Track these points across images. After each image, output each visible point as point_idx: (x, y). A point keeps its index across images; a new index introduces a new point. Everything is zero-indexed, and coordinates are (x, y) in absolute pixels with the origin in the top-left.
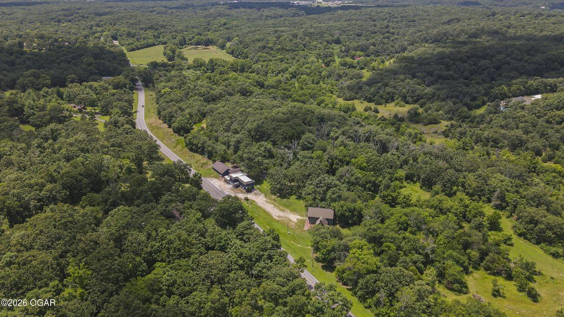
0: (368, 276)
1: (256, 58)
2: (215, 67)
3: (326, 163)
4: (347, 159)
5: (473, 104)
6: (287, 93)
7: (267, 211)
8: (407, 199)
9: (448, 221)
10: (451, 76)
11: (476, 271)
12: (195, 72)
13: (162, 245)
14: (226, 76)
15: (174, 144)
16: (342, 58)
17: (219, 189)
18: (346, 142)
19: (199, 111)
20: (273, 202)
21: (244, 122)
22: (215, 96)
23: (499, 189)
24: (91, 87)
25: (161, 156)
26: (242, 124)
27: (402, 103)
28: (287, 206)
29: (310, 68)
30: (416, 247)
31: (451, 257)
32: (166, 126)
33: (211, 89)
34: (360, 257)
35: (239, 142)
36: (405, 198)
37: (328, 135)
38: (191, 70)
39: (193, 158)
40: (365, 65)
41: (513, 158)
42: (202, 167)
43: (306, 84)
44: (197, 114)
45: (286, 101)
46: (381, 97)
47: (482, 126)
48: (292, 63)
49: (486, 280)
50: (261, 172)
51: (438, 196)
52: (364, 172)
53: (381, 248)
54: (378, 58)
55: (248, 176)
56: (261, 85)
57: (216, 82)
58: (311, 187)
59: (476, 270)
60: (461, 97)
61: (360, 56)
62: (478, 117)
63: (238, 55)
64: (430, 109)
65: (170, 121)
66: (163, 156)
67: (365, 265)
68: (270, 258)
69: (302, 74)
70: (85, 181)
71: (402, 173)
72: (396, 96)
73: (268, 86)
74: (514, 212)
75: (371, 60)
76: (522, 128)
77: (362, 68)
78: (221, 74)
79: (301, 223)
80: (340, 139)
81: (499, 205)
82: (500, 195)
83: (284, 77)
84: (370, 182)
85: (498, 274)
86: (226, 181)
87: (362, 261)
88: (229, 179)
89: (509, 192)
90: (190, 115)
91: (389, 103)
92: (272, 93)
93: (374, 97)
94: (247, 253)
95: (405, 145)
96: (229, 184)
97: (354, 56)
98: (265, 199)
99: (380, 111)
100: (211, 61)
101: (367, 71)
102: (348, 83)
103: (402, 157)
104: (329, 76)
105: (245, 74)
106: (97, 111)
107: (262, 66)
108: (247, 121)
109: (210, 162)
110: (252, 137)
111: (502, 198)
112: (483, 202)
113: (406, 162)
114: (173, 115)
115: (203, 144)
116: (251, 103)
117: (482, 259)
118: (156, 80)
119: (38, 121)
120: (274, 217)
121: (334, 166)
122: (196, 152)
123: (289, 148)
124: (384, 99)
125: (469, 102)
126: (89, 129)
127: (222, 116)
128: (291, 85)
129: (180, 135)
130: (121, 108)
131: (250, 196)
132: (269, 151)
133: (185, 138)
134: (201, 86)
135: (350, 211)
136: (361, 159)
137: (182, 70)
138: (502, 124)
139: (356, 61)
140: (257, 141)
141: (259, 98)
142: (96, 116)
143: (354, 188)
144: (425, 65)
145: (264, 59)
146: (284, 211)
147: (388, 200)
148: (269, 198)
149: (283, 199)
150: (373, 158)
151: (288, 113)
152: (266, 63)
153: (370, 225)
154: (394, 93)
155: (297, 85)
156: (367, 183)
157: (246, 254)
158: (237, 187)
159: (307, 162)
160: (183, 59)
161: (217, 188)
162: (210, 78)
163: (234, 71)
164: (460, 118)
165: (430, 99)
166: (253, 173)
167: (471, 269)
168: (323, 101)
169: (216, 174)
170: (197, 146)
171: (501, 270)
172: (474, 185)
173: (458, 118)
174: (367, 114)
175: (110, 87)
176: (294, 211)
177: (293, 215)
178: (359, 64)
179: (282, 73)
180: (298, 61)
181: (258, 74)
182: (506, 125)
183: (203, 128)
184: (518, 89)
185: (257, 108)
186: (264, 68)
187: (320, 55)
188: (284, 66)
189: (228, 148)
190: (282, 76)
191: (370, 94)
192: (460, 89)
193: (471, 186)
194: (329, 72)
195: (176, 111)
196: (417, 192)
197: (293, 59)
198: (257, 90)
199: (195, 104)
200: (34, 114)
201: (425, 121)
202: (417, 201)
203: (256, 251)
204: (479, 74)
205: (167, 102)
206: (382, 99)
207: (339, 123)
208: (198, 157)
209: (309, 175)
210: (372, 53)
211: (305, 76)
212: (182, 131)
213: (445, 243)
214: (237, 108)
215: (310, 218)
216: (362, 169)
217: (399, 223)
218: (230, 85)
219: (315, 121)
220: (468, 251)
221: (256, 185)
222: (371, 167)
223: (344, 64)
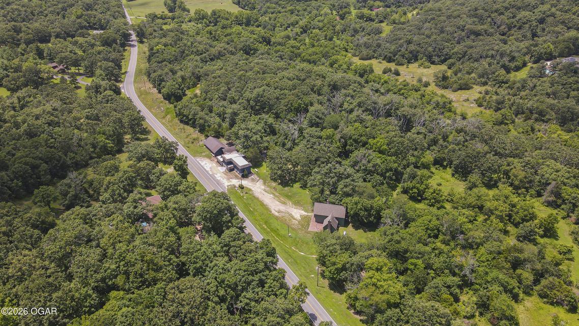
0: (389, 312)
1: (264, 9)
2: (218, 20)
3: (338, 144)
4: (364, 138)
5: (512, 65)
6: (297, 51)
7: (265, 203)
8: (437, 194)
9: (491, 229)
10: (486, 31)
11: (528, 298)
12: (196, 25)
13: (119, 267)
14: (229, 31)
15: (163, 114)
16: (359, 9)
17: (211, 173)
18: (364, 116)
19: (193, 74)
20: (273, 191)
21: (243, 89)
22: (214, 55)
23: (554, 183)
24: (75, 43)
25: (147, 128)
26: (241, 92)
27: (427, 64)
28: (289, 197)
29: (322, 21)
30: (451, 265)
31: (496, 280)
32: (155, 90)
33: (211, 46)
34: (379, 283)
35: (235, 114)
36: (434, 192)
37: (341, 106)
38: (193, 23)
39: (183, 131)
40: (385, 18)
41: (566, 136)
42: (193, 143)
43: (318, 40)
44: (190, 77)
45: (294, 61)
46: (403, 56)
47: (523, 93)
48: (303, 15)
49: (541, 312)
50: (261, 152)
51: (475, 190)
52: (383, 156)
53: (405, 265)
54: (400, 10)
55: (244, 157)
56: (268, 42)
57: (217, 37)
58: (319, 177)
59: (528, 296)
60: (498, 57)
61: (379, 7)
62: (519, 82)
63: (245, 6)
64: (460, 71)
65: (159, 85)
66: (149, 128)
67: (385, 297)
68: (262, 283)
69: (314, 28)
70: (44, 166)
71: (429, 157)
72: (421, 56)
73: (274, 43)
74: (573, 212)
75: (391, 12)
76: (573, 97)
77: (381, 22)
78: (223, 28)
79: (305, 221)
80: (355, 114)
81: (553, 201)
82: (555, 190)
83: (294, 32)
84: (391, 170)
85: (559, 303)
86: (218, 162)
87: (382, 290)
88: (222, 160)
89: (566, 186)
90: (183, 78)
91: (412, 63)
92: (279, 51)
93: (394, 56)
94: (231, 280)
95: (433, 120)
96: (222, 166)
97: (372, 7)
98: (263, 187)
99: (401, 73)
100: (214, 13)
101: (387, 25)
102: (365, 39)
103: (429, 136)
104: (344, 31)
105: (251, 28)
106: (81, 72)
107: (270, 19)
108: (245, 88)
109: (202, 137)
110: (252, 108)
111: (558, 195)
112: (531, 196)
113: (435, 142)
114: (163, 78)
115: (195, 114)
116: (252, 64)
117: (536, 282)
118: (150, 35)
119: (12, 84)
120: (273, 212)
121: (348, 147)
122: (187, 123)
123: (294, 122)
124: (407, 59)
125: (507, 63)
126: (64, 95)
127: (219, 81)
128: (300, 41)
129: (171, 103)
130: (106, 69)
131: (245, 183)
132: (270, 126)
133: (175, 107)
134: (200, 43)
135: (366, 210)
136: (381, 140)
137: (183, 22)
138: (549, 91)
139: (374, 13)
140: (257, 113)
141: (262, 58)
142: (78, 78)
143: (371, 177)
144: (455, 18)
145: (272, 10)
146: (284, 203)
147: (413, 193)
148: (269, 186)
149: (284, 187)
150: (395, 139)
151: (294, 79)
152: (274, 15)
153: (392, 234)
154: (418, 52)
155: (307, 41)
156: (387, 171)
157: (228, 281)
158: (231, 170)
159: (315, 143)
160: (184, 10)
161: (207, 172)
162: (211, 33)
163: (239, 24)
164: (497, 83)
165: (460, 59)
166: (249, 154)
167: (521, 295)
168: (336, 61)
169: (208, 152)
170: (187, 117)
171: (563, 300)
172: (522, 175)
173: (494, 83)
174: (386, 77)
175: (98, 43)
176: (298, 204)
177: (295, 210)
178: (377, 16)
179: (291, 27)
180: (310, 13)
181: (264, 28)
182: (554, 94)
183: (196, 96)
184: (567, 48)
185: (258, 72)
186: (272, 21)
187: (334, 6)
188: (294, 18)
189: (223, 120)
190: (292, 30)
191: (390, 53)
192: (496, 48)
193: (517, 176)
194: (344, 25)
195: (167, 73)
196: (448, 181)
197: (304, 11)
198: (263, 48)
199: (190, 65)
200: (8, 76)
201: (455, 86)
202: (449, 195)
203: (243, 276)
204: (518, 29)
205: (159, 62)
206: (403, 58)
207: (355, 91)
208: (189, 129)
209: (316, 160)
210: (393, 4)
211: (317, 31)
212: (173, 98)
213: (488, 261)
214: (236, 71)
215: (315, 216)
216: (381, 152)
217: (427, 229)
218: (233, 41)
219: (326, 89)
220: (519, 271)
221: (254, 168)
222: (392, 150)
223: (361, 17)
